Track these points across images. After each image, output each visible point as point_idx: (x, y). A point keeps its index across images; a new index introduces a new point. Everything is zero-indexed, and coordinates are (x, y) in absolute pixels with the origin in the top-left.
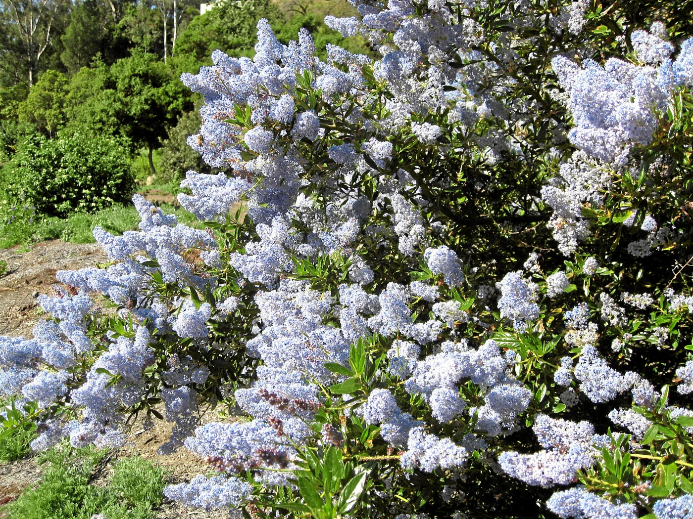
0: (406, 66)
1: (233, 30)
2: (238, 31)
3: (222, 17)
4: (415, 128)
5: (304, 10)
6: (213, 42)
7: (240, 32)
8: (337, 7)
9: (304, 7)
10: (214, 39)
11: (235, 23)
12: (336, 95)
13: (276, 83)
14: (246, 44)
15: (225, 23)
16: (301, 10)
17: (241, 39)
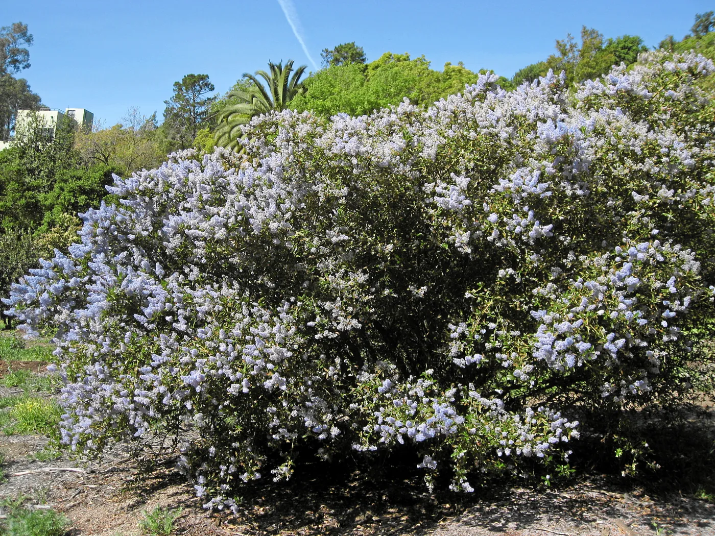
0: (142, 216)
1: (31, 171)
2: (36, 172)
3: (21, 157)
4: (142, 232)
5: (106, 159)
6: (12, 182)
7: (39, 175)
8: (138, 159)
9: (106, 156)
10: (13, 180)
11: (34, 165)
12: (122, 222)
13: (105, 217)
14: (44, 187)
15: (25, 164)
16: (102, 158)
17: (39, 182)
